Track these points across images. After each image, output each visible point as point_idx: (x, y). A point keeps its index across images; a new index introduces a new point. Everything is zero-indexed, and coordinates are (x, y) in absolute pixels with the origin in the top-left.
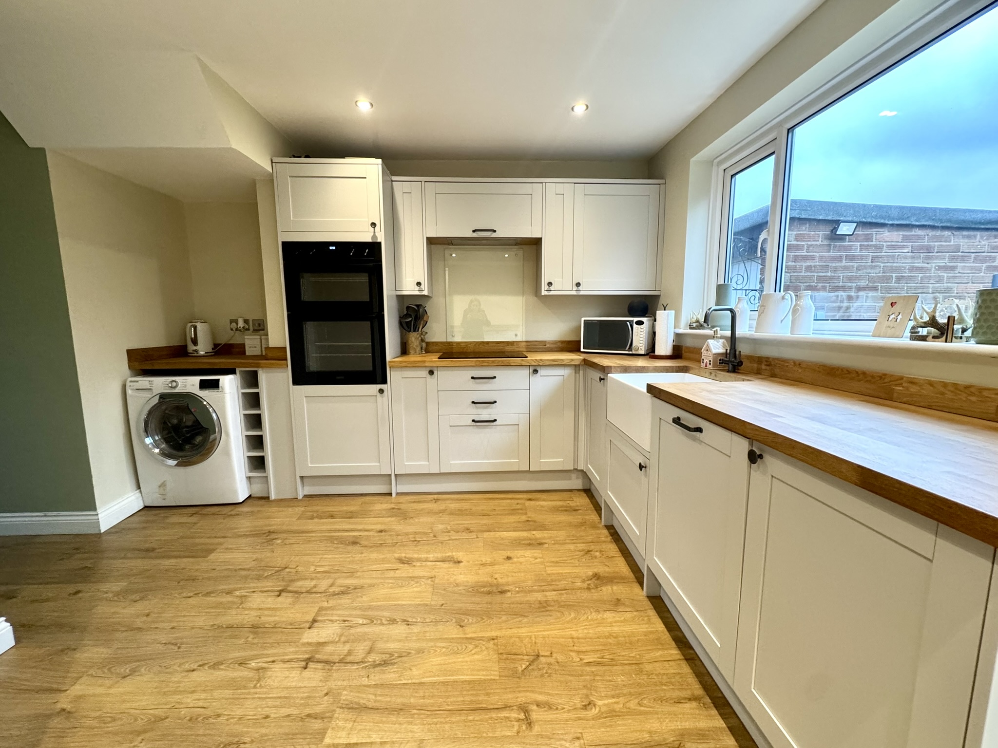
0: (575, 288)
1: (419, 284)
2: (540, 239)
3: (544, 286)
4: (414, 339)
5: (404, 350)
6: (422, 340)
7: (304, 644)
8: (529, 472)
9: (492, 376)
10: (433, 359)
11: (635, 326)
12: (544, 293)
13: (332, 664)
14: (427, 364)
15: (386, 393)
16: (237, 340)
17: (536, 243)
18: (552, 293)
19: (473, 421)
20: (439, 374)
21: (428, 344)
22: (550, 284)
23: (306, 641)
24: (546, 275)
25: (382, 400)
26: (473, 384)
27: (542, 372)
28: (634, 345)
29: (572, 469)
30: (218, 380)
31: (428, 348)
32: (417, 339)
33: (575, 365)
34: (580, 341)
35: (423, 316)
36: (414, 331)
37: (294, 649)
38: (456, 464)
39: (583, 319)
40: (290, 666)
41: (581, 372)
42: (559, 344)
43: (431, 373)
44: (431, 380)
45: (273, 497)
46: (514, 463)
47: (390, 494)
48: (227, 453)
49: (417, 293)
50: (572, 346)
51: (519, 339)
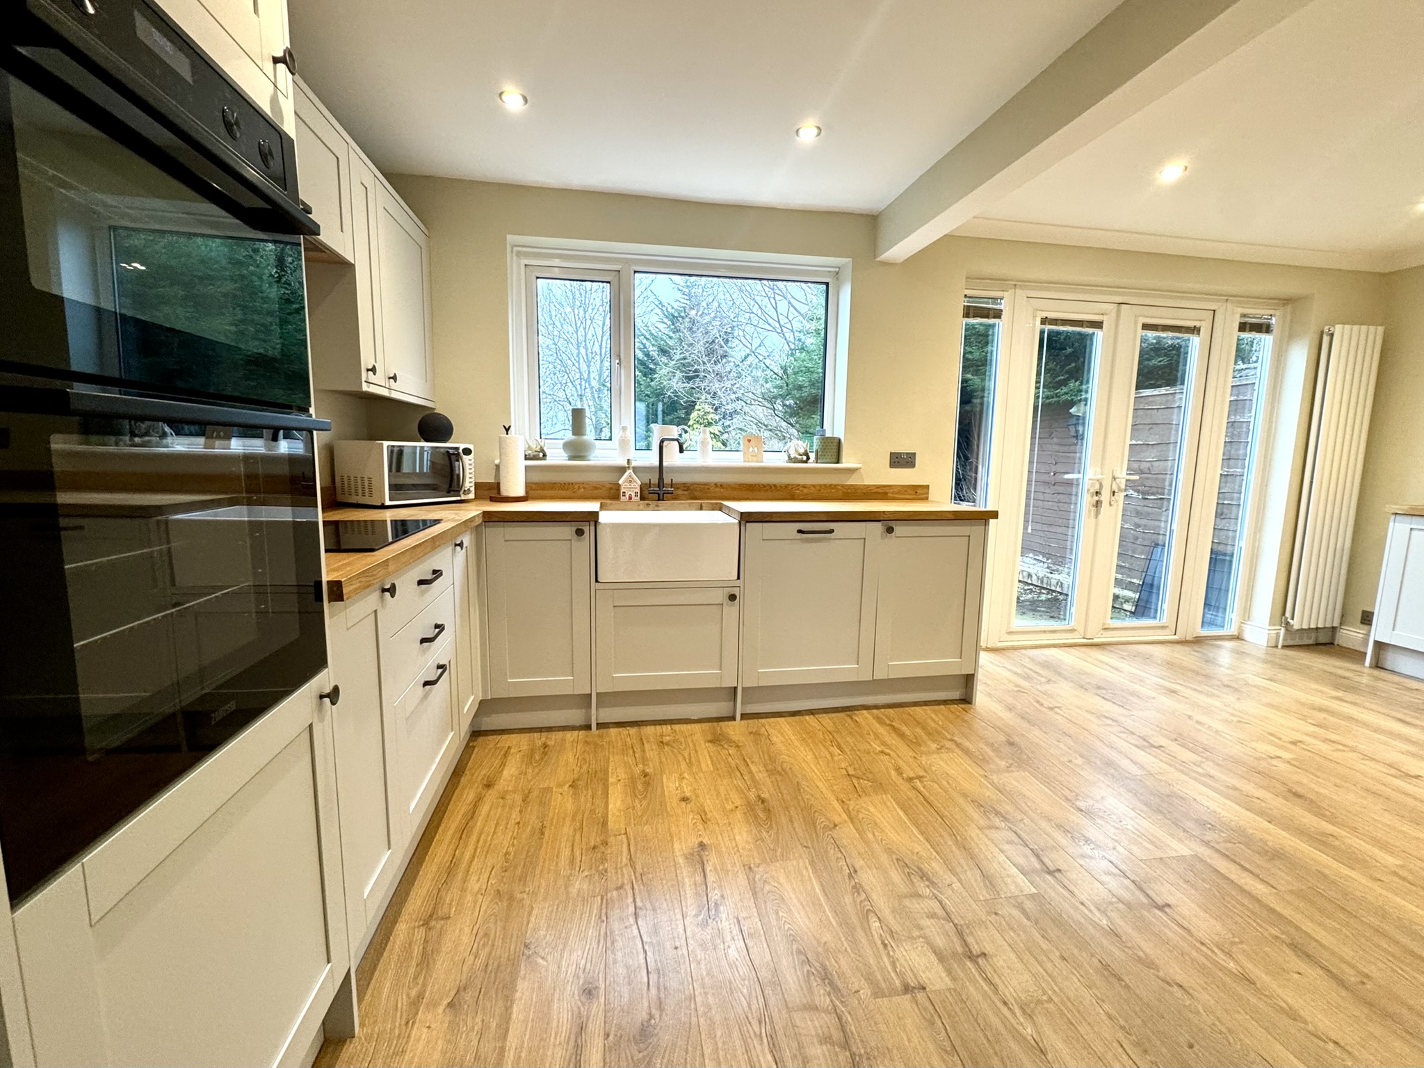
7: (954, 979)
13: (959, 927)
23: (947, 980)
37: (971, 989)
40: (995, 976)
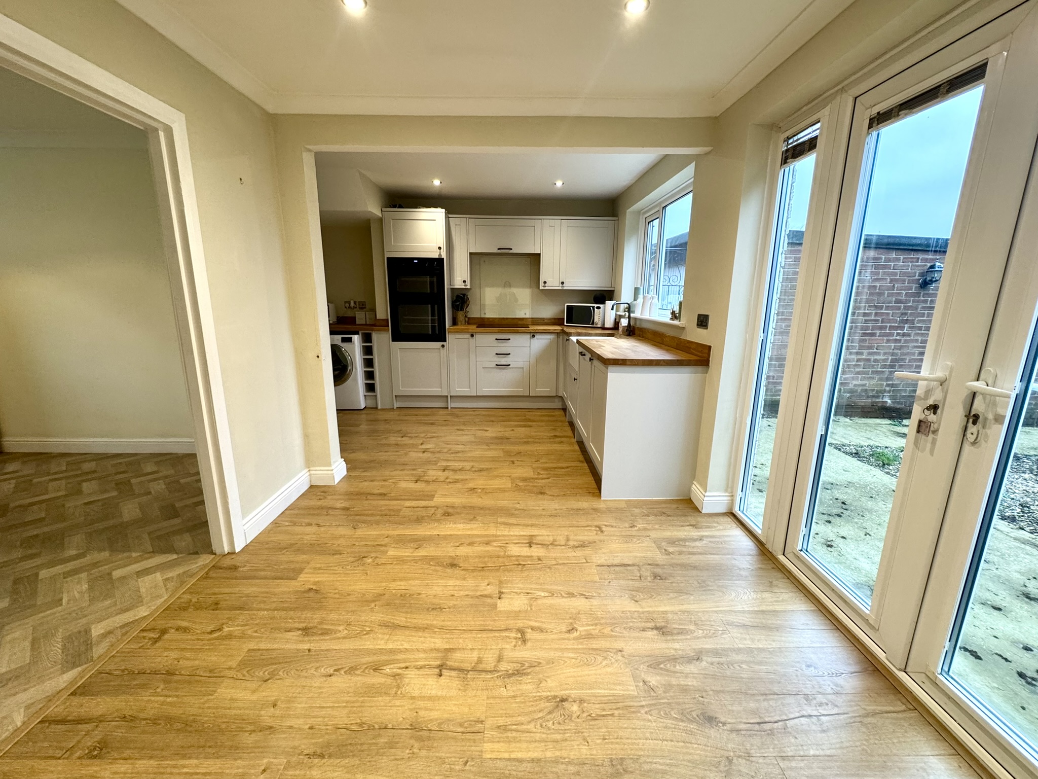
0: (561, 285)
1: (464, 282)
2: (539, 254)
3: (541, 284)
4: (461, 315)
5: (455, 322)
6: (466, 316)
8: (529, 396)
9: (508, 338)
10: (473, 328)
11: (596, 309)
12: (541, 288)
14: (470, 331)
15: (445, 347)
16: (349, 314)
17: (537, 256)
18: (546, 288)
19: (497, 365)
20: (478, 337)
21: (469, 318)
22: (545, 282)
24: (543, 278)
25: (443, 352)
26: (496, 343)
27: (537, 336)
28: (595, 321)
29: (555, 395)
30: (351, 338)
31: (470, 321)
32: (462, 315)
33: (557, 333)
34: (564, 319)
35: (466, 302)
36: (461, 310)
38: (486, 390)
39: (566, 305)
41: (561, 337)
42: (553, 321)
43: (472, 336)
44: (472, 341)
45: (379, 407)
46: (520, 391)
47: (448, 408)
48: (356, 380)
49: (463, 287)
50: (558, 321)
51: (527, 316)
